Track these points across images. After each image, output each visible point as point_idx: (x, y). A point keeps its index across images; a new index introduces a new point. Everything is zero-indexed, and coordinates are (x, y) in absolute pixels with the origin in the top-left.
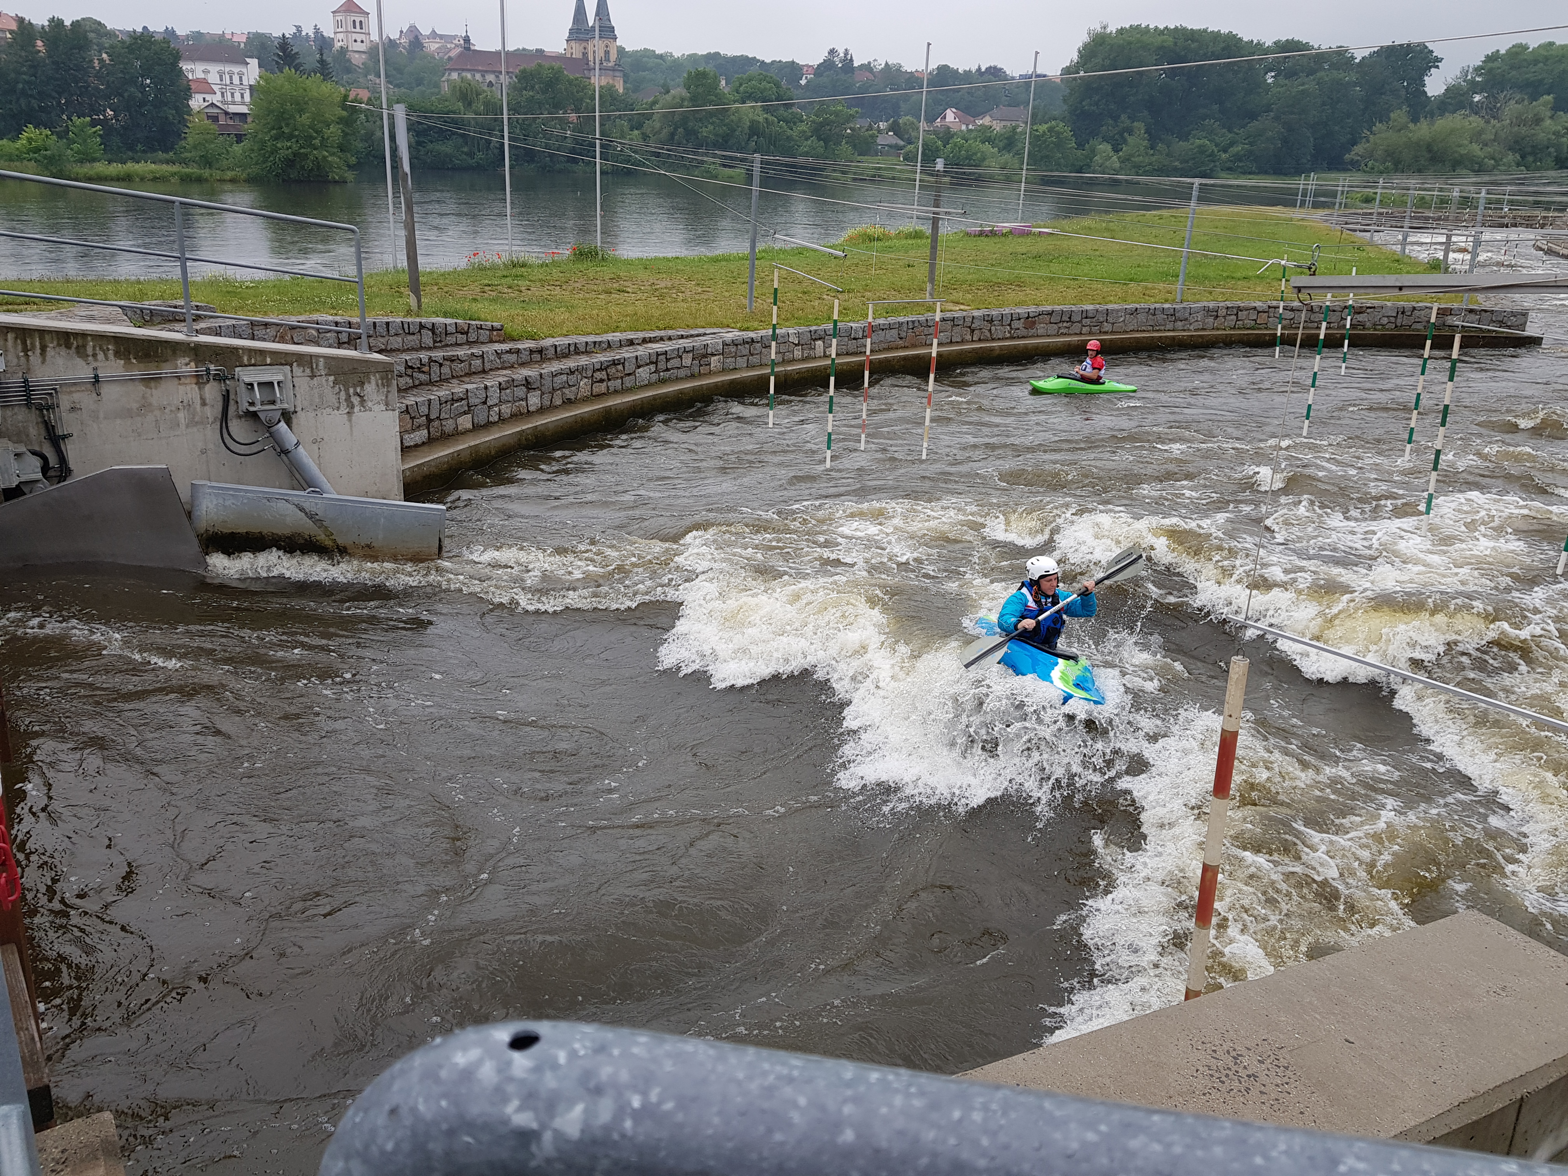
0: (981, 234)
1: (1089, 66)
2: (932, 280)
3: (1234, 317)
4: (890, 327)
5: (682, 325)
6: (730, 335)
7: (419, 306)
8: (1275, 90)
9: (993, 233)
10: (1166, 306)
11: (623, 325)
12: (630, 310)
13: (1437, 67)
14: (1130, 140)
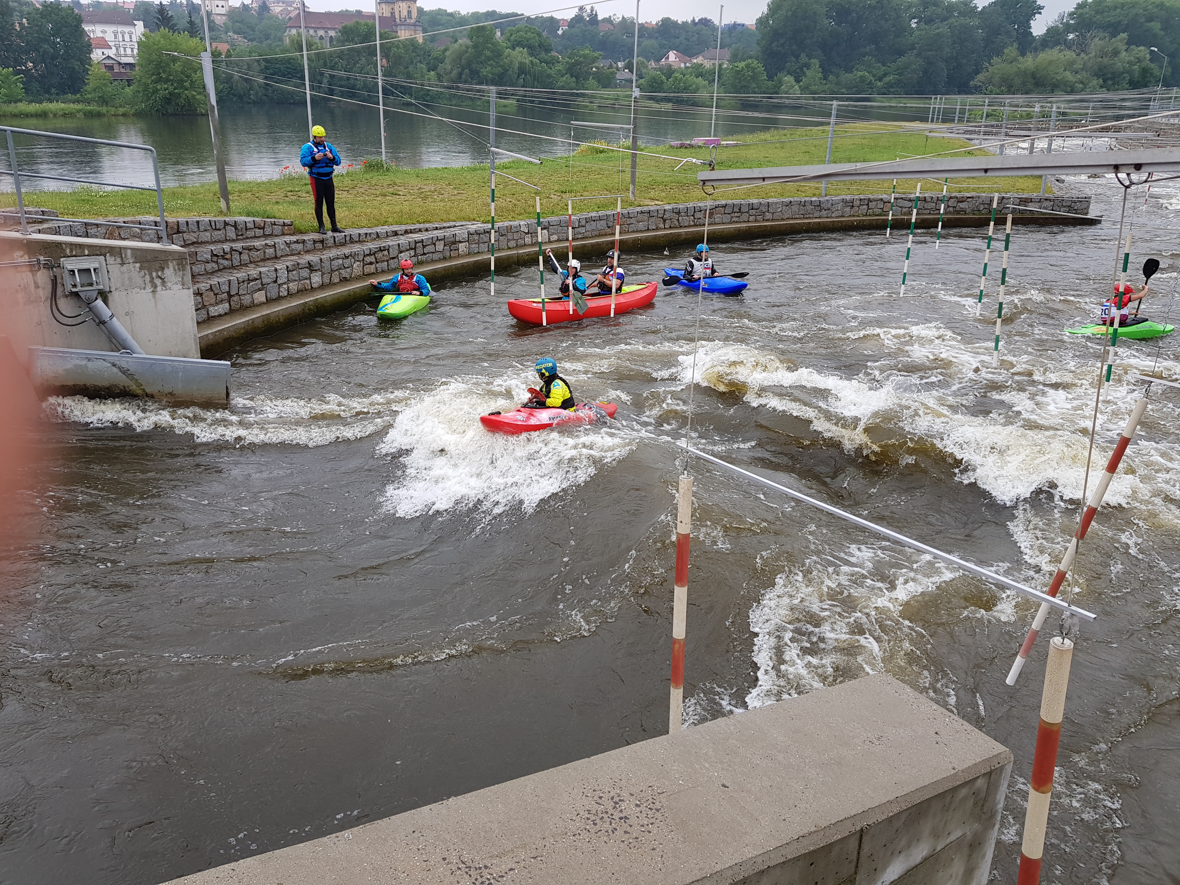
0: (682, 146)
1: (776, 16)
2: (633, 182)
3: (865, 207)
4: (600, 219)
5: (438, 220)
6: (475, 227)
7: (228, 208)
8: (917, 33)
9: (691, 146)
10: (814, 199)
11: (390, 220)
12: (397, 209)
13: (1040, 13)
14: (809, 73)
